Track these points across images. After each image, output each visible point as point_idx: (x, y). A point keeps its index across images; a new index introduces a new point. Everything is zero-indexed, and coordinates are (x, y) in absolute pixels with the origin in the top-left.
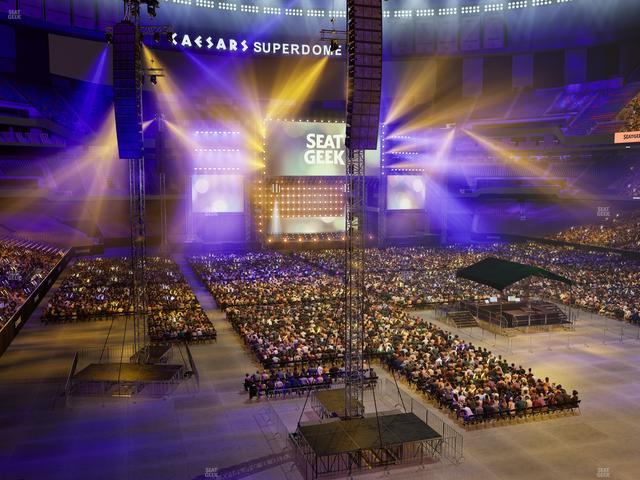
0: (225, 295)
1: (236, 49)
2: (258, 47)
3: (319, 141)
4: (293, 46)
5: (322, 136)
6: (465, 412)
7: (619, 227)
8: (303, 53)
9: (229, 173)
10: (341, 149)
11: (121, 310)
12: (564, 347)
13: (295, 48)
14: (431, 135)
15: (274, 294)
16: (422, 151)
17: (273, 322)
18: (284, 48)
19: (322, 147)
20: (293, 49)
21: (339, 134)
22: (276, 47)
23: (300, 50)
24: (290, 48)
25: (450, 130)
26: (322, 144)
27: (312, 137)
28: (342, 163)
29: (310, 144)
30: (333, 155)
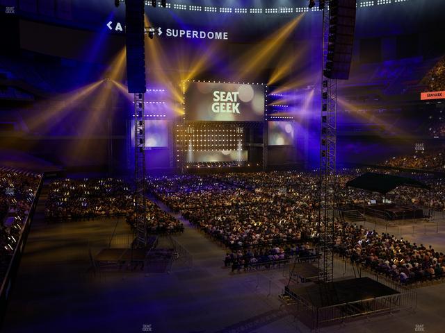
0: (175, 202)
2: (170, 33)
3: (222, 96)
4: (193, 32)
5: (225, 93)
6: (402, 276)
7: (427, 157)
8: (201, 37)
9: (158, 119)
11: (103, 212)
12: (434, 233)
13: (195, 34)
14: (298, 93)
15: (210, 201)
16: (291, 105)
17: (223, 219)
18: (188, 34)
19: (224, 100)
20: (194, 34)
22: (182, 32)
23: (199, 35)
24: (191, 33)
25: (310, 90)
26: (224, 98)
27: (217, 94)
28: (238, 112)
29: (216, 98)
30: (231, 106)
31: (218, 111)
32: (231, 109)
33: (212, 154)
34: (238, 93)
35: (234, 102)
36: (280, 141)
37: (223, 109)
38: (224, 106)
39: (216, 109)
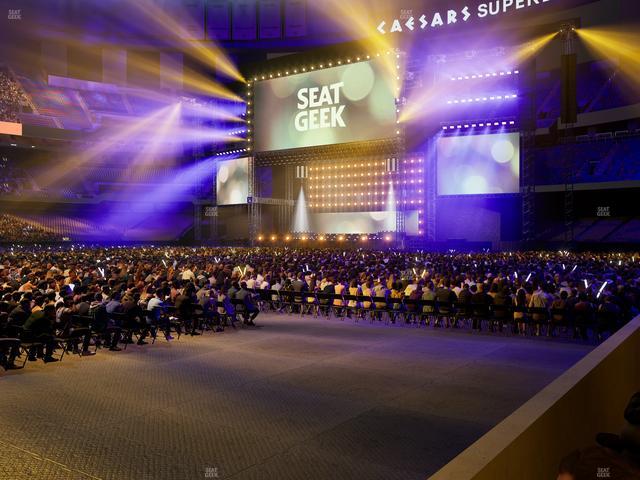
1: (455, 21)
2: (484, 11)
3: (313, 97)
5: (316, 90)
10: (341, 103)
19: (316, 104)
21: (338, 81)
26: (316, 101)
27: (303, 94)
28: (342, 124)
29: (302, 103)
30: (329, 114)
31: (305, 128)
32: (329, 120)
33: (352, 220)
34: (341, 84)
35: (334, 105)
36: (474, 184)
37: (315, 123)
38: (315, 115)
39: (302, 124)
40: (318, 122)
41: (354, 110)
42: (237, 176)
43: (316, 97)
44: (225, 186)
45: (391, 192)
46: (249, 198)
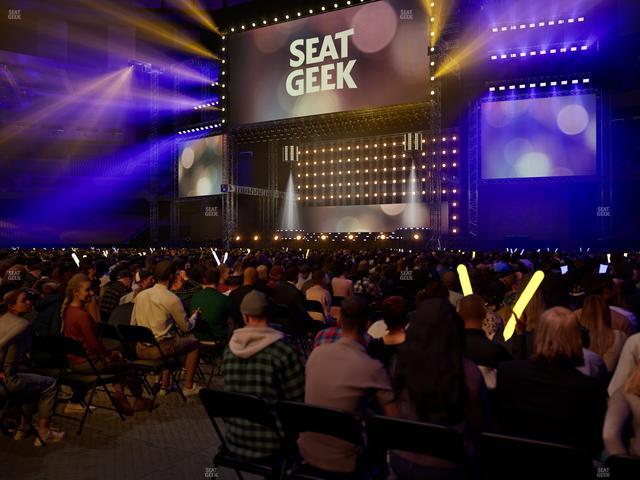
10: (350, 56)
19: (316, 60)
26: (315, 55)
27: (298, 47)
28: (352, 85)
29: (296, 59)
30: (333, 73)
31: (300, 92)
32: (333, 80)
33: (357, 215)
34: (351, 32)
35: (340, 60)
36: (533, 164)
37: (314, 84)
38: (314, 74)
39: (295, 87)
40: (318, 83)
41: (369, 65)
42: (205, 160)
43: (315, 50)
44: (190, 173)
45: (413, 180)
46: (224, 187)
